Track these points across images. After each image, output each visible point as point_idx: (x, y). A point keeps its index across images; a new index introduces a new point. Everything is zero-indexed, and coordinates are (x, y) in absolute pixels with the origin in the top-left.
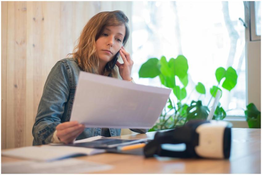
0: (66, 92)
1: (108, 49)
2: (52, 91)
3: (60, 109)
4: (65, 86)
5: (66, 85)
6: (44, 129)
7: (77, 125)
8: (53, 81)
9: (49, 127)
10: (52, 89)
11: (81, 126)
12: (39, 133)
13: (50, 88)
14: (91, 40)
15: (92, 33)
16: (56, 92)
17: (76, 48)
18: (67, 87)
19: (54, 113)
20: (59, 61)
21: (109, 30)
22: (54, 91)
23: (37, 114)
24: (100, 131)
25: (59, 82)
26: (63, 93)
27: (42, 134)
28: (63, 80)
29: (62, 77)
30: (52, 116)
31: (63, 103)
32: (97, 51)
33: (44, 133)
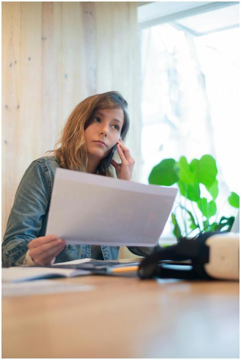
0: (44, 202)
1: (101, 140)
2: (26, 200)
3: (36, 225)
4: (42, 193)
5: (44, 193)
6: (14, 249)
7: (55, 240)
8: (27, 187)
9: (21, 245)
10: (25, 198)
11: (60, 241)
12: (7, 253)
13: (23, 196)
14: (78, 129)
15: (79, 120)
16: (31, 201)
17: (58, 143)
18: (46, 196)
19: (28, 229)
20: (35, 161)
21: (102, 115)
22: (28, 200)
23: (7, 230)
24: (88, 253)
25: (35, 189)
26: (39, 202)
27: (11, 255)
28: (39, 186)
29: (38, 182)
30: (26, 233)
31: (40, 216)
32: (86, 143)
33: (15, 254)
